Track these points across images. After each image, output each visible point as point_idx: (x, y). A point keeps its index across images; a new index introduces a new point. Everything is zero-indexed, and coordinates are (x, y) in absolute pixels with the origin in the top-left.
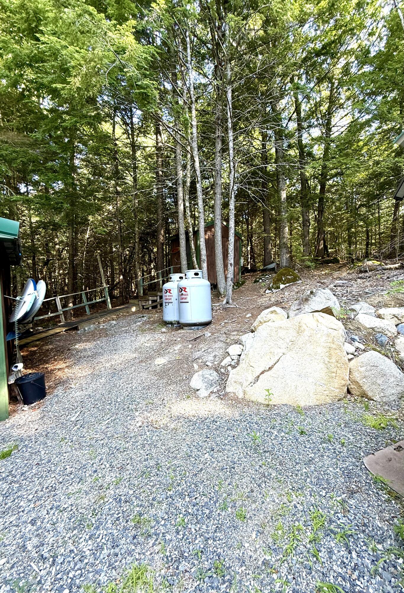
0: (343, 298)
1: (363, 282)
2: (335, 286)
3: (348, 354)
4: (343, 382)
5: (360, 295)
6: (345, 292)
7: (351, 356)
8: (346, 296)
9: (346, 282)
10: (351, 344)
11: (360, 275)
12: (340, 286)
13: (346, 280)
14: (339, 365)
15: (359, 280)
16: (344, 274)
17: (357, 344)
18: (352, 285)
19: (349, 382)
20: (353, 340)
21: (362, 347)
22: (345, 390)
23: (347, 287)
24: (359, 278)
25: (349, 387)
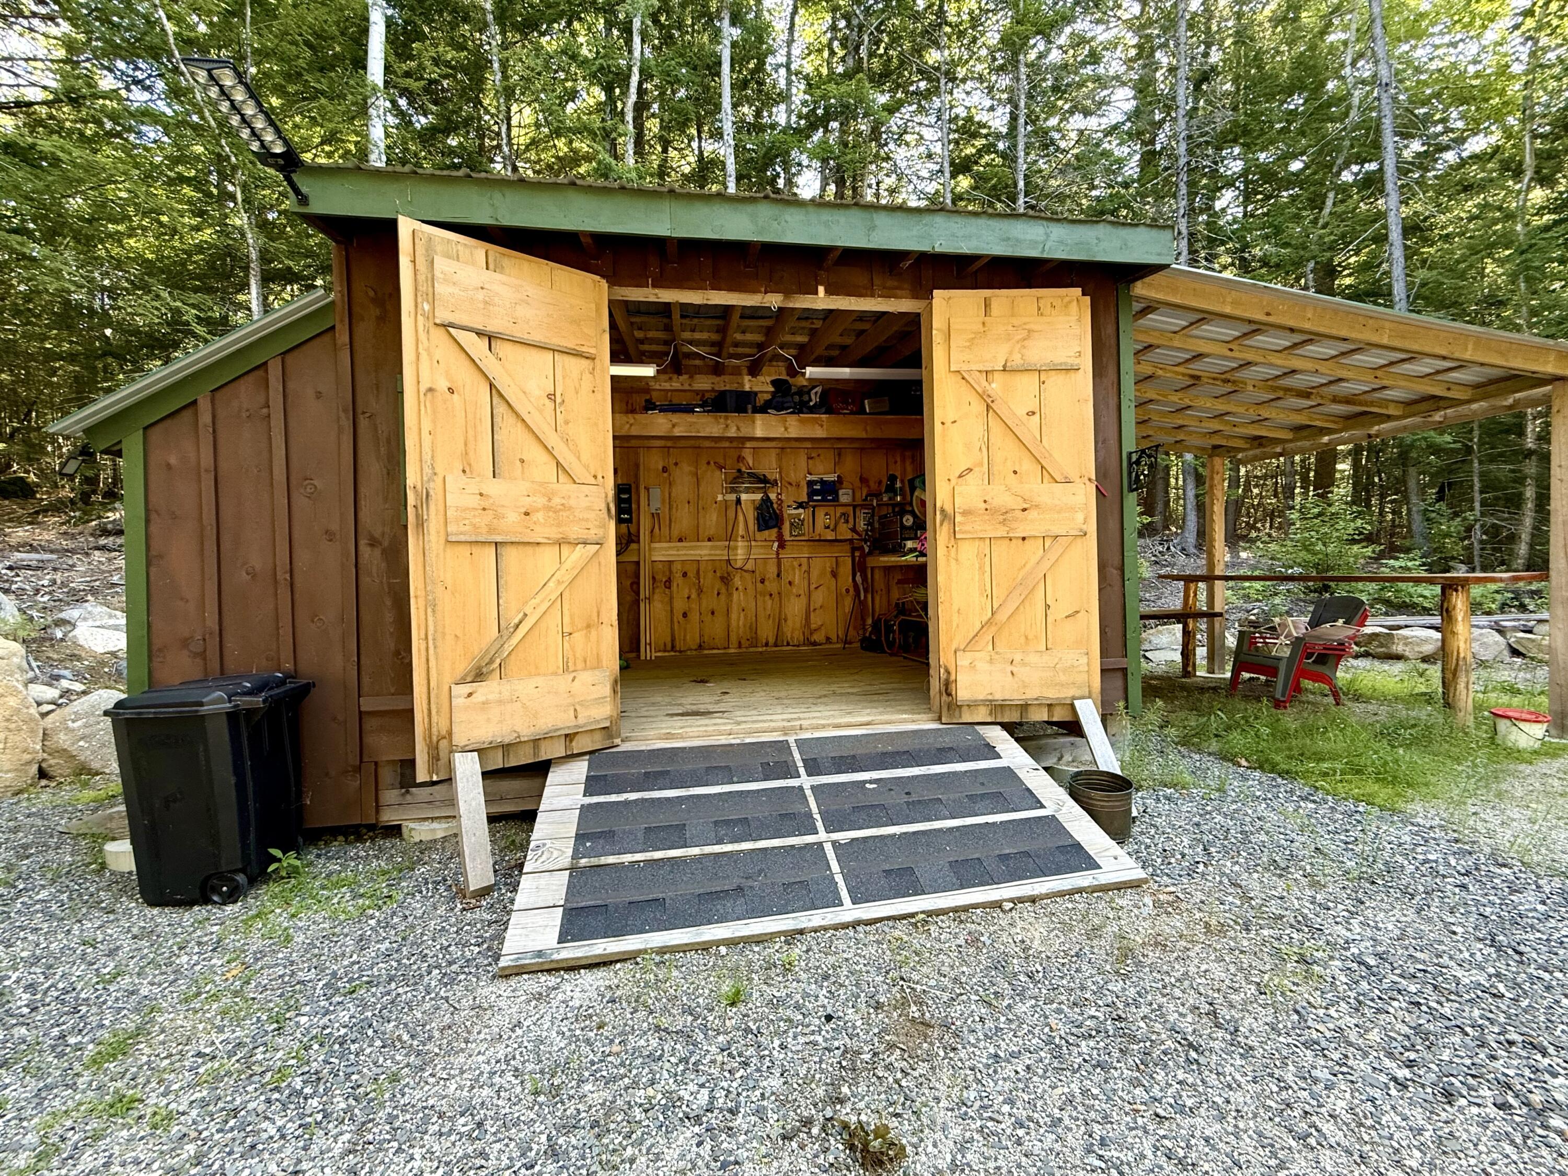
0: (39, 598)
1: (109, 560)
2: (10, 568)
3: (39, 704)
4: (27, 757)
5: (94, 592)
6: (46, 583)
7: (46, 708)
8: (50, 593)
9: (54, 556)
10: (51, 685)
11: (102, 541)
12: (28, 567)
13: (52, 552)
14: (13, 726)
15: (97, 553)
16: (48, 536)
17: (65, 684)
18: (73, 566)
19: (41, 756)
20: (58, 678)
21: (78, 687)
22: (34, 769)
23: (55, 569)
24: (98, 548)
25: (44, 765)
